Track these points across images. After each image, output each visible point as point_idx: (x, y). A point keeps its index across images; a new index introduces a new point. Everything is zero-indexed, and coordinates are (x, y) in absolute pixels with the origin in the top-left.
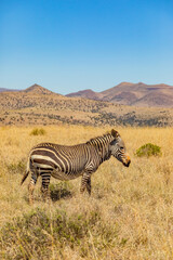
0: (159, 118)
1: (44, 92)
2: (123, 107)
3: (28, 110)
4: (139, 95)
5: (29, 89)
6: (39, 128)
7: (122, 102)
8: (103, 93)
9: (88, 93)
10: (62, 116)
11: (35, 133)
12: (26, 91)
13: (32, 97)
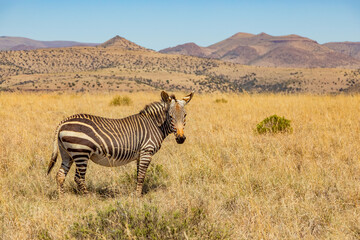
0: (289, 82)
1: (129, 47)
2: (238, 67)
3: (107, 72)
4: (261, 50)
5: (109, 43)
6: (123, 95)
7: (238, 60)
8: (210, 47)
9: (190, 48)
10: (154, 80)
11: (116, 102)
12: (105, 45)
13: (113, 53)
